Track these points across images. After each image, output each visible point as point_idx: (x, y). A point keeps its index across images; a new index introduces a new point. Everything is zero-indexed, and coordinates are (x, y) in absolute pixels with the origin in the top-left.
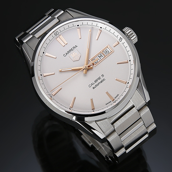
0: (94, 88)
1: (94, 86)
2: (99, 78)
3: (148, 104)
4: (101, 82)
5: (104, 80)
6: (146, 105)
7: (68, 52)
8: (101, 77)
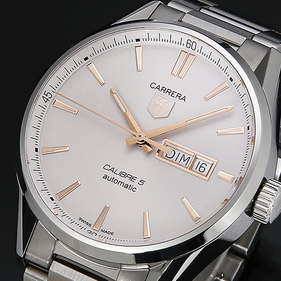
0: (105, 177)
1: (111, 175)
2: (132, 178)
4: (126, 186)
5: (133, 189)
7: (164, 89)
8: (138, 181)
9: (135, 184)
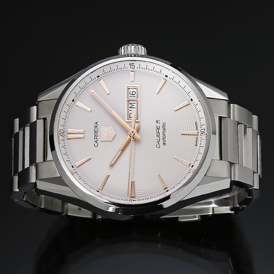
0: (164, 144)
2: (158, 128)
3: (231, 101)
4: (164, 129)
5: (164, 124)
6: (229, 104)
7: (96, 137)
8: (158, 124)
9: (161, 125)
